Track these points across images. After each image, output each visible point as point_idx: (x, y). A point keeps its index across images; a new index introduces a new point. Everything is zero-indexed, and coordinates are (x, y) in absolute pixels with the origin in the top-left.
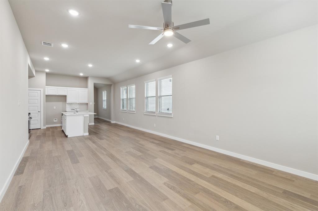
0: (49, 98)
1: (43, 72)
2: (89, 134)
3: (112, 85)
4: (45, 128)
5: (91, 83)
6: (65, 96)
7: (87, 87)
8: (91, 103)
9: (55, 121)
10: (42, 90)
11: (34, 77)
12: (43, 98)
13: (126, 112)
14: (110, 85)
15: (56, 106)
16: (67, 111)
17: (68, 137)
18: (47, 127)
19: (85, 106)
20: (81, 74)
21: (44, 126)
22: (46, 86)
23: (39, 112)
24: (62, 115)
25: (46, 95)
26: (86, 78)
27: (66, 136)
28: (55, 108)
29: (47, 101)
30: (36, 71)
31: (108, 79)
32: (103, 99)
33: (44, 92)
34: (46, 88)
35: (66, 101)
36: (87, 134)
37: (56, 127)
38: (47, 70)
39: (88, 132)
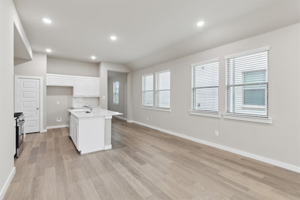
0: (51, 89)
1: (43, 53)
2: (113, 146)
3: (129, 73)
4: (46, 131)
5: (104, 71)
6: (72, 88)
7: (98, 76)
8: (104, 97)
9: (58, 121)
10: (42, 78)
11: (30, 60)
12: (43, 91)
13: (153, 109)
14: (126, 74)
15: (60, 101)
16: (73, 107)
17: (82, 153)
18: (48, 130)
19: (96, 101)
20: (93, 58)
21: (44, 128)
22: (47, 73)
23: (37, 109)
24: (70, 115)
25: (47, 86)
26: (97, 64)
27: (79, 153)
28: (58, 103)
29: (48, 94)
30: (34, 52)
31: (125, 65)
32: (114, 92)
33: (45, 81)
34: (47, 77)
35: (72, 93)
36: (110, 147)
37: (59, 129)
38: (49, 51)
39: (111, 144)
